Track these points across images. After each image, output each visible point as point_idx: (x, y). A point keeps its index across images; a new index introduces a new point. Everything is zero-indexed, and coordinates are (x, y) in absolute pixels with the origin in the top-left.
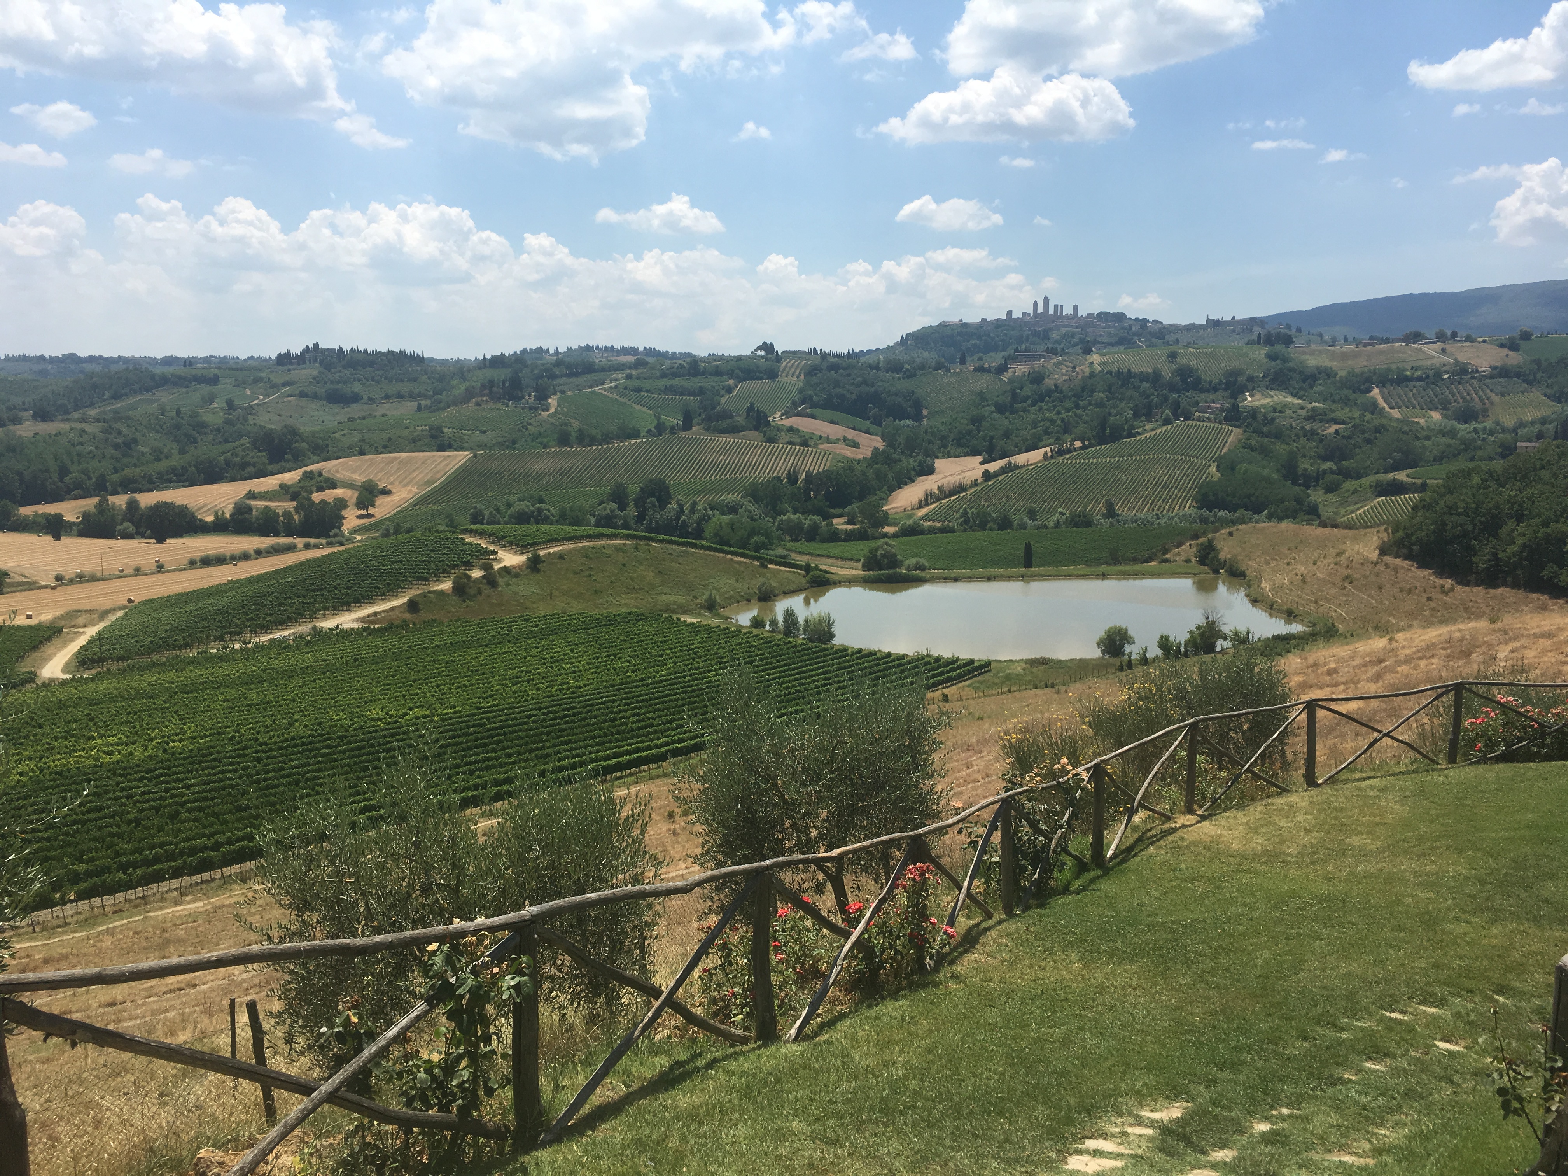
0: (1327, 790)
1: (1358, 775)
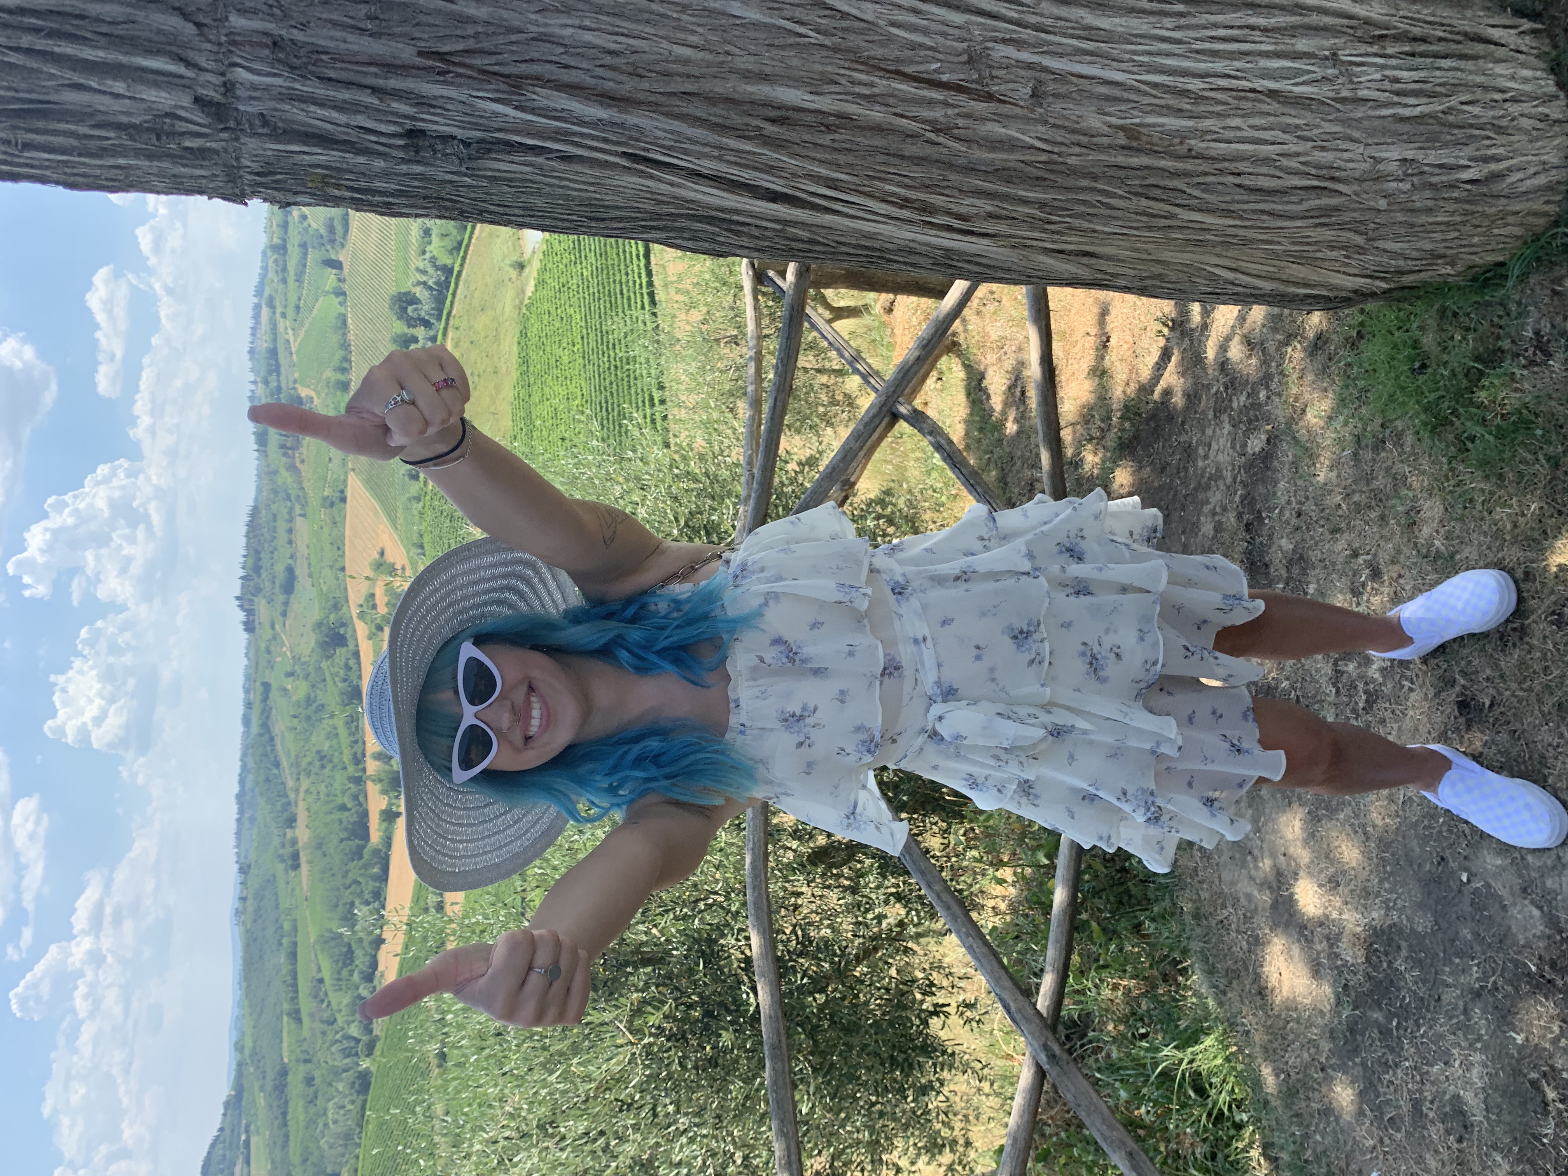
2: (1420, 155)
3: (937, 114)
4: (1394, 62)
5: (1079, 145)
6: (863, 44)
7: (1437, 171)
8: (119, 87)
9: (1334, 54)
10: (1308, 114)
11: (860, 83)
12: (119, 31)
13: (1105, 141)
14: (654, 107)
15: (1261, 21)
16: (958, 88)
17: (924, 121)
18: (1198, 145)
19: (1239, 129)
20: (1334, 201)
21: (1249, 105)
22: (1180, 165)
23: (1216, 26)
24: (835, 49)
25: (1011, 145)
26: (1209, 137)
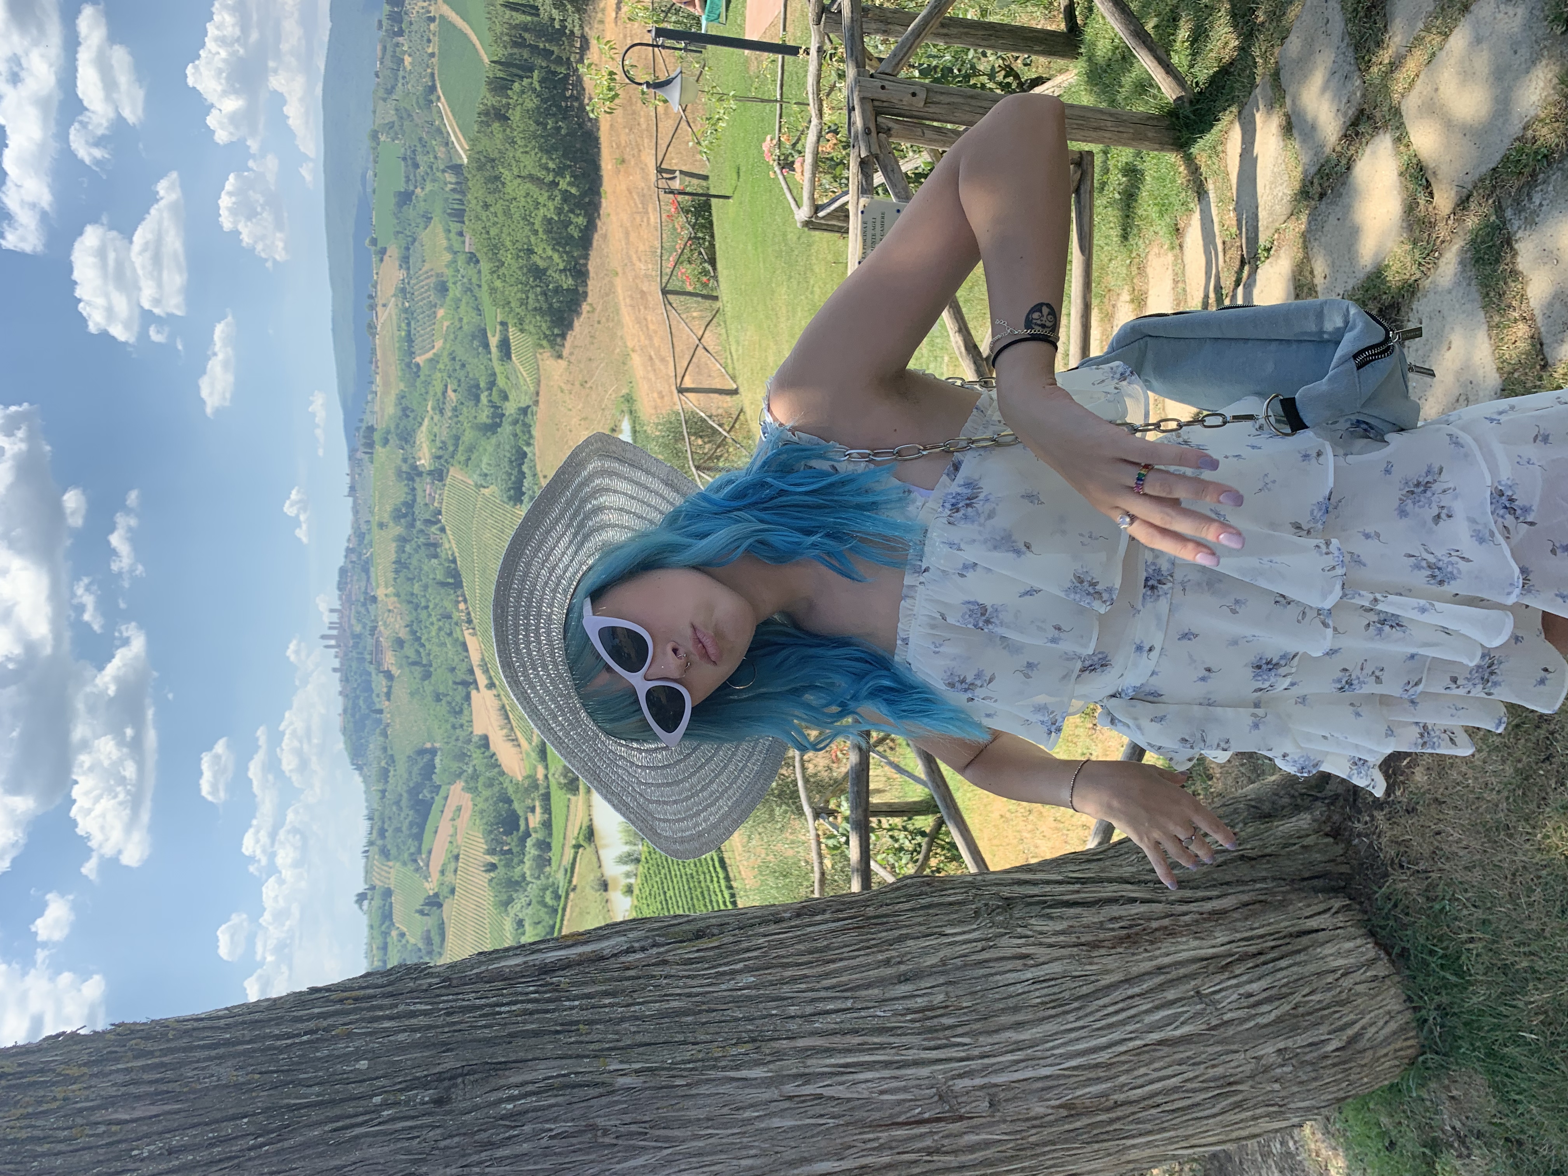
0: (739, 381)
1: (729, 361)
3: (928, 1142)
4: (1244, 978)
5: (1034, 1127)
6: (865, 1114)
7: (1308, 1049)
9: (1198, 992)
10: (1193, 1046)
11: (870, 1140)
13: (1052, 1118)
15: (1137, 990)
16: (938, 1120)
17: (919, 1151)
18: (1120, 1097)
19: (1147, 1074)
21: (1147, 1056)
22: (1113, 1115)
23: (1105, 1006)
24: (847, 1124)
25: (987, 1144)
26: (1126, 1089)
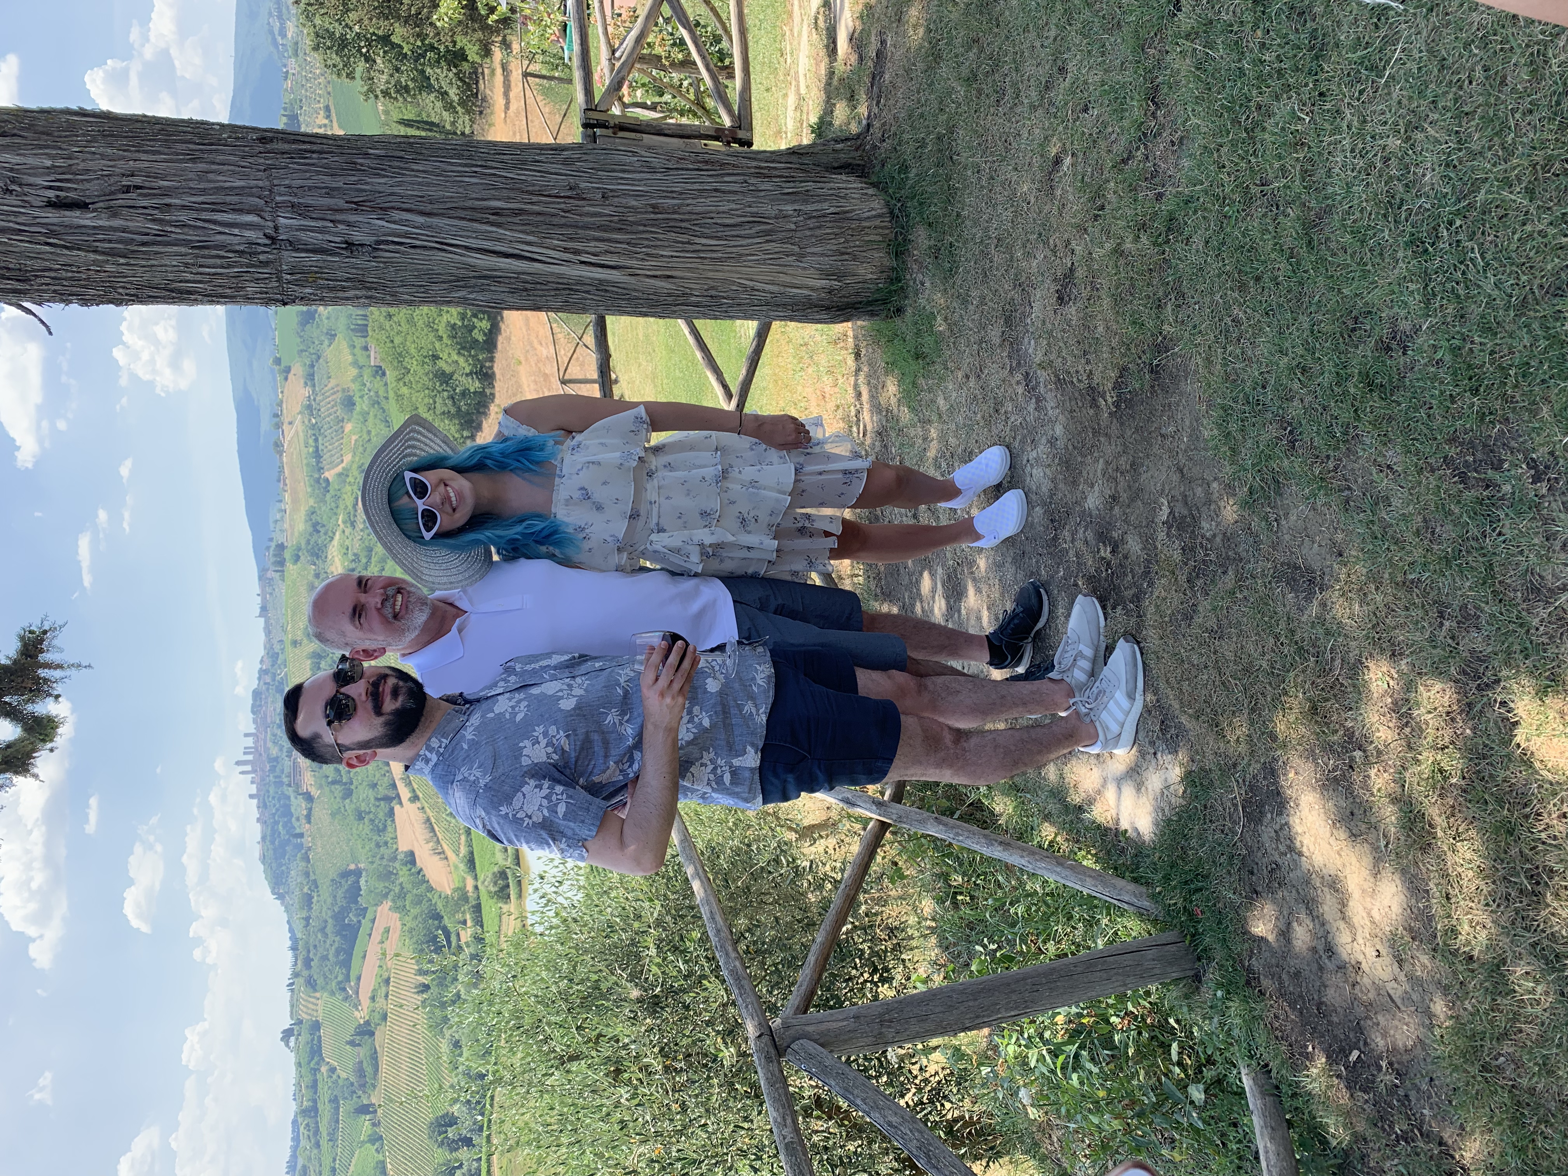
2: (802, 207)
8: (236, 231)
12: (237, 207)
14: (442, 215)
16: (570, 198)
20: (768, 227)
